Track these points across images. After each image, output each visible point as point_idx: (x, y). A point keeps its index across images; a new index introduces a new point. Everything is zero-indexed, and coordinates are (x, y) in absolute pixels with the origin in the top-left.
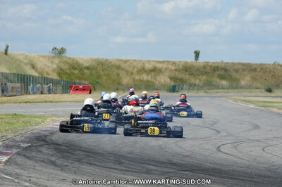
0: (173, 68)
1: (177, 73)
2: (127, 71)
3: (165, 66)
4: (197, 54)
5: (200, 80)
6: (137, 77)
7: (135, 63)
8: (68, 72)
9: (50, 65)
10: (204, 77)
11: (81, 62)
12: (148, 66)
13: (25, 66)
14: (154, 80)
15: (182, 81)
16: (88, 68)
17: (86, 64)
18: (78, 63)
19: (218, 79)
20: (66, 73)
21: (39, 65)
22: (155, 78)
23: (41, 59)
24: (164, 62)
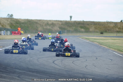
0: (61, 23)
1: (62, 26)
2: (40, 25)
3: (57, 22)
4: (71, 17)
5: (72, 28)
6: (45, 27)
7: (44, 21)
8: (15, 25)
9: (6, 22)
10: (74, 27)
11: (20, 20)
12: (50, 23)
14: (52, 29)
15: (64, 29)
16: (23, 23)
19: (80, 29)
22: (53, 28)
23: (3, 19)
24: (56, 21)
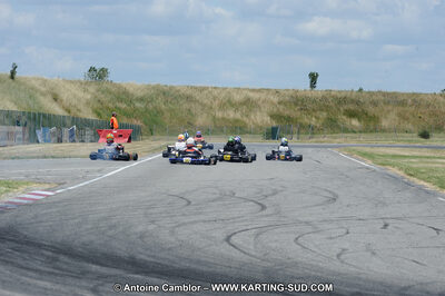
0: (275, 99)
1: (281, 107)
2: (204, 105)
3: (263, 96)
4: (314, 78)
5: (317, 118)
6: (219, 115)
7: (215, 93)
8: (111, 105)
10: (324, 114)
11: (131, 90)
12: (237, 98)
13: (42, 98)
14: (245, 119)
15: (289, 119)
16: (141, 100)
17: (140, 94)
18: (126, 92)
19: (344, 117)
20: (108, 108)
21: (64, 96)
23: (67, 86)
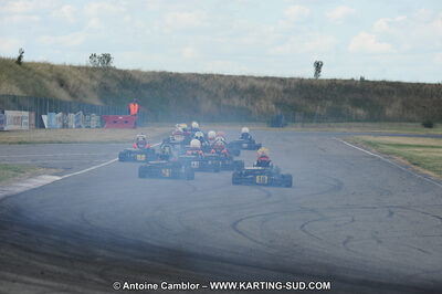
0: (281, 88)
1: (286, 96)
2: (209, 92)
4: (318, 66)
5: (322, 106)
6: (224, 102)
7: (221, 81)
9: (88, 80)
10: (329, 103)
11: (137, 77)
12: (242, 85)
13: (48, 83)
14: (250, 107)
16: (147, 86)
17: (145, 81)
18: (132, 79)
19: (349, 107)
21: (71, 82)
22: (252, 104)
23: (74, 72)
24: (266, 78)
